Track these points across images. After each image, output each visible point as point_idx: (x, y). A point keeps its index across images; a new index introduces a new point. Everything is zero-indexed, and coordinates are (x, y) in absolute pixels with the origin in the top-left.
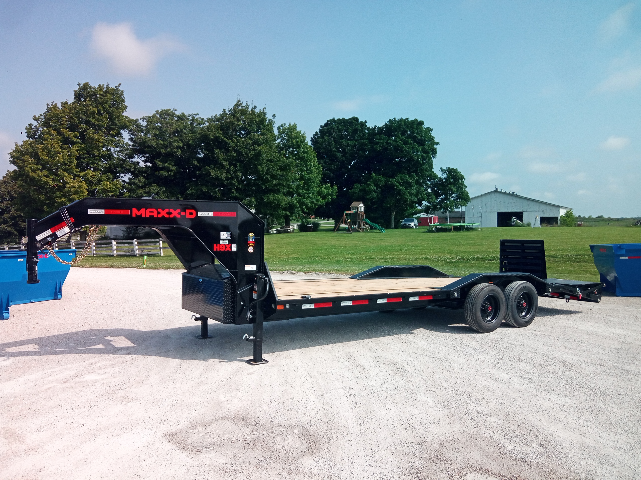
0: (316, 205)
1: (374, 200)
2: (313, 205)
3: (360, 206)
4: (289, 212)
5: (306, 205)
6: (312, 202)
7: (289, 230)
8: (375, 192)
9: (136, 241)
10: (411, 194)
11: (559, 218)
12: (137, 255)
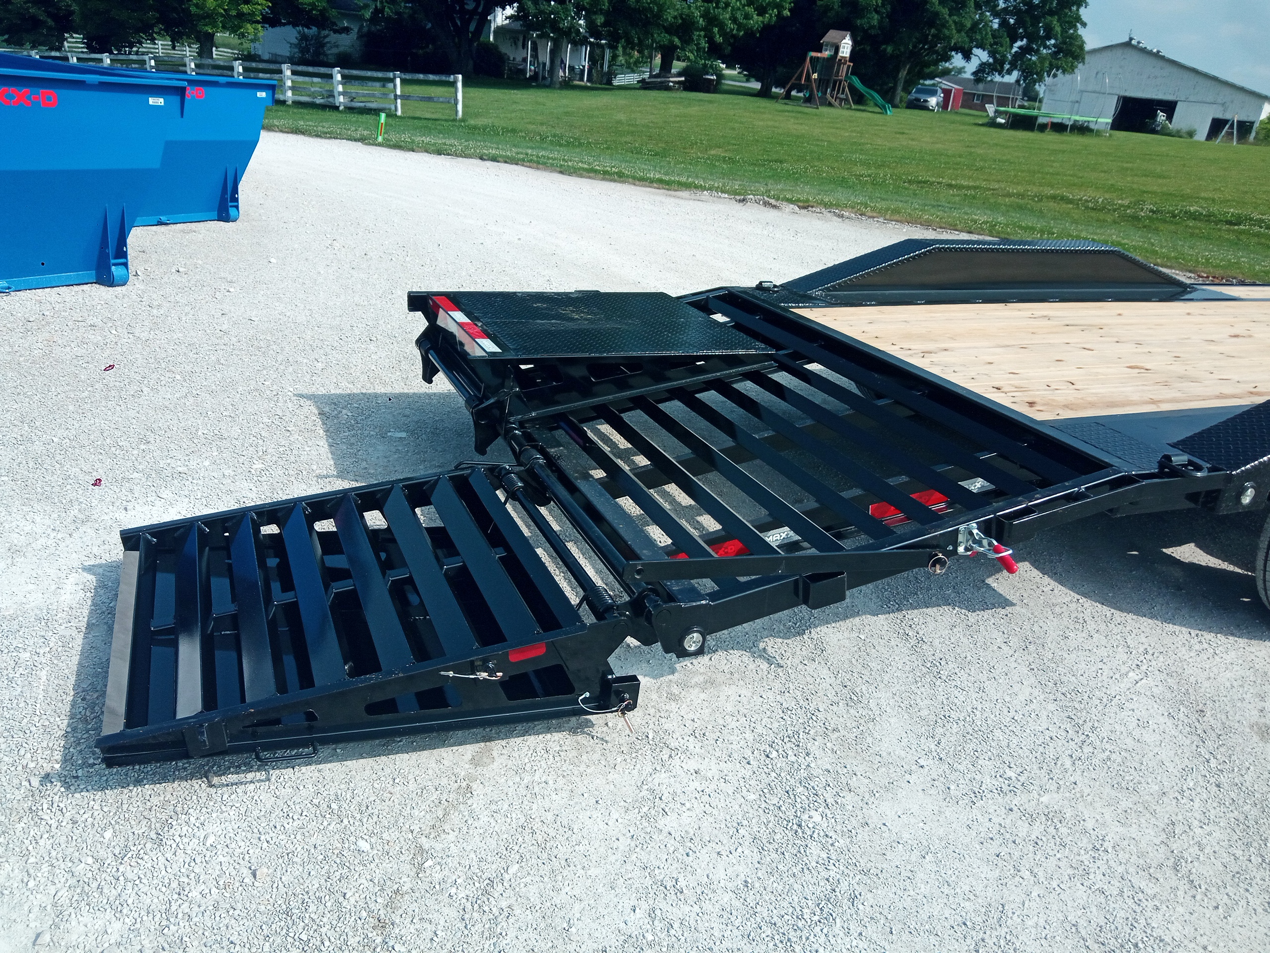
0: (740, 26)
1: (873, 32)
2: (736, 27)
3: (844, 41)
4: (680, 38)
5: (721, 26)
6: (734, 20)
7: (671, 84)
8: (877, 12)
9: (339, 72)
10: (960, 28)
11: (1256, 125)
12: (341, 108)
